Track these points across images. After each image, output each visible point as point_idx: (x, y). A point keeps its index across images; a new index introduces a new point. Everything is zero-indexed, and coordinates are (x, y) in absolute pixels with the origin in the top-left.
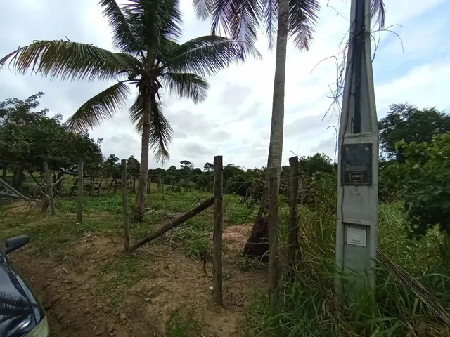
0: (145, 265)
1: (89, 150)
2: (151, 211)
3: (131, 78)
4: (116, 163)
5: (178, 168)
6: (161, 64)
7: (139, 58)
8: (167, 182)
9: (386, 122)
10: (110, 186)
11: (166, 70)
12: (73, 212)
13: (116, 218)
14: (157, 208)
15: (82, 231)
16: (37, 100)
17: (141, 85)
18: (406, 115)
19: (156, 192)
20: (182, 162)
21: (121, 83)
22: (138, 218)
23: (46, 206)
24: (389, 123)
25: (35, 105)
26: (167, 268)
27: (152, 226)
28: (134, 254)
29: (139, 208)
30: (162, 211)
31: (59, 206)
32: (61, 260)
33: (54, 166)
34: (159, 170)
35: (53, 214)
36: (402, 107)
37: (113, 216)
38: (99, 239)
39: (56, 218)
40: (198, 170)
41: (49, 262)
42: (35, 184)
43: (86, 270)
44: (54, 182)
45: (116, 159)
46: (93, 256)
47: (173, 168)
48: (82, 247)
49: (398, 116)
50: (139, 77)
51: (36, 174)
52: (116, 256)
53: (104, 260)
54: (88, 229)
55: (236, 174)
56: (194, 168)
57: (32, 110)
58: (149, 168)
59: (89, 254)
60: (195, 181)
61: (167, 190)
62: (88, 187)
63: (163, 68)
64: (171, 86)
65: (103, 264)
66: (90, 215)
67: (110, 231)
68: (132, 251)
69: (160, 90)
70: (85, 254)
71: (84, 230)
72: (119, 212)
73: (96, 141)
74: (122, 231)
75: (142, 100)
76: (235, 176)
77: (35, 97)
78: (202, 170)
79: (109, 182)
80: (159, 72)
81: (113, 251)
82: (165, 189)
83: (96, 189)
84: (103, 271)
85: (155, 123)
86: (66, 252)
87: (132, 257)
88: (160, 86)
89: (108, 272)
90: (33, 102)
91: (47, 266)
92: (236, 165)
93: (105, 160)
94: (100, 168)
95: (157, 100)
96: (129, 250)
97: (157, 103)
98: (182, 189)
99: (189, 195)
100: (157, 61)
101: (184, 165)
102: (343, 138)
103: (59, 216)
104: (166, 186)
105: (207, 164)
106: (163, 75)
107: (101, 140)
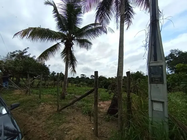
0: (65, 117)
1: (45, 69)
2: (68, 95)
3: (62, 41)
4: (55, 75)
5: (80, 77)
6: (74, 36)
7: (65, 34)
8: (75, 83)
9: (168, 57)
10: (52, 84)
11: (76, 38)
12: (37, 94)
13: (54, 97)
14: (71, 93)
15: (40, 102)
16: (26, 50)
17: (66, 44)
18: (177, 54)
19: (70, 87)
20: (81, 75)
21: (58, 44)
22: (63, 97)
23: (27, 92)
24: (170, 58)
25: (26, 52)
26: (74, 119)
27: (68, 101)
28: (61, 112)
29: (63, 93)
30: (73, 94)
31: (32, 92)
32: (31, 114)
33: (32, 76)
34: (72, 78)
35: (30, 95)
36: (176, 51)
37: (53, 96)
38: (47, 105)
39: (31, 97)
41: (27, 115)
42: (24, 83)
43: (41, 119)
44: (31, 82)
45: (55, 73)
46: (44, 113)
47: (78, 77)
48: (40, 109)
49: (174, 54)
50: (65, 41)
51: (24, 79)
52: (53, 113)
53: (48, 114)
54: (43, 101)
55: (104, 79)
56: (87, 77)
57: (25, 54)
58: (68, 77)
59: (43, 112)
60: (87, 82)
61: (75, 86)
62: (44, 84)
63: (74, 37)
64: (77, 44)
65: (48, 116)
66: (44, 96)
67: (51, 103)
68: (60, 111)
69: (73, 46)
70: (40, 112)
71: (41, 102)
72: (55, 95)
73: (47, 66)
74: (56, 102)
75: (66, 50)
76: (103, 81)
77: (26, 49)
78: (90, 78)
79: (52, 83)
80: (73, 39)
81: (52, 111)
82: (74, 86)
83: (47, 85)
84: (48, 119)
85: (71, 59)
86: (34, 111)
87: (60, 114)
88: (73, 44)
89: (50, 120)
90: (25, 51)
91: (26, 116)
93: (51, 74)
94: (49, 77)
95: (72, 50)
96: (59, 111)
97: (72, 51)
98: (81, 86)
99: (84, 88)
100: (72, 34)
101: (82, 76)
102: (150, 63)
103: (32, 96)
104: (75, 85)
105: (91, 76)
106: (74, 40)
107: (50, 65)
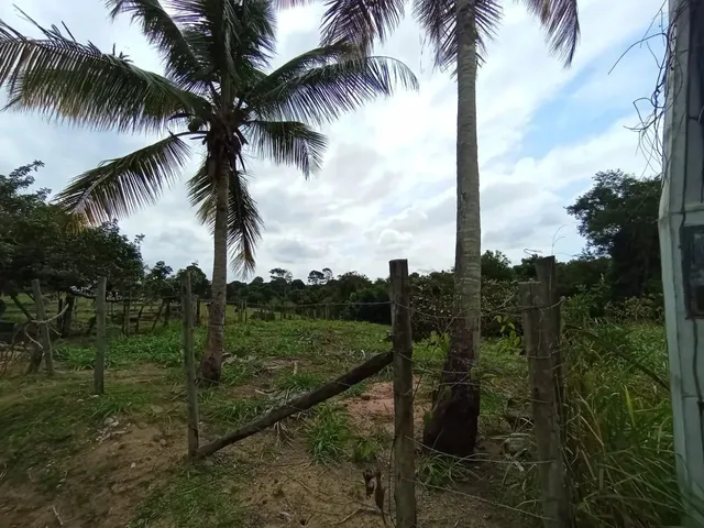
1: (120, 255)
2: (230, 360)
3: (193, 129)
4: (168, 276)
5: (267, 280)
6: (244, 105)
7: (207, 95)
8: (253, 302)
9: (592, 198)
10: (157, 315)
11: (253, 116)
13: (169, 378)
14: (241, 353)
15: (101, 416)
17: (210, 140)
18: (619, 188)
19: (235, 322)
20: (273, 272)
21: (174, 138)
22: (212, 376)
23: (36, 361)
24: (598, 200)
27: (236, 390)
29: (211, 358)
30: (250, 358)
32: (52, 487)
34: (236, 284)
35: (50, 374)
36: (614, 176)
38: (136, 431)
39: (55, 383)
40: (299, 283)
41: (24, 494)
45: (167, 270)
46: (122, 473)
47: (258, 280)
48: (103, 450)
49: (609, 190)
50: (207, 127)
52: (171, 473)
53: (146, 485)
54: (113, 409)
55: (360, 287)
56: (293, 279)
58: (228, 281)
59: (115, 469)
60: (295, 299)
61: (253, 317)
62: (120, 318)
63: (248, 110)
64: (262, 142)
65: (143, 493)
67: (157, 410)
68: (203, 457)
69: (244, 149)
70: (103, 471)
71: (105, 412)
72: (174, 364)
73: (131, 240)
74: (182, 406)
75: (213, 165)
76: (359, 291)
78: (306, 282)
79: (156, 308)
80: (241, 117)
82: (249, 316)
83: (134, 320)
85: (235, 208)
86: (64, 467)
87: (205, 471)
88: (244, 141)
89: (155, 518)
91: (19, 507)
92: (360, 273)
93: (147, 272)
94: (139, 286)
95: (239, 167)
96: (197, 456)
97: (238, 172)
98: (278, 315)
99: (288, 324)
100: (237, 100)
101: (275, 275)
103: (61, 379)
104: (250, 311)
105: (312, 273)
106: (248, 124)
107: (142, 237)
